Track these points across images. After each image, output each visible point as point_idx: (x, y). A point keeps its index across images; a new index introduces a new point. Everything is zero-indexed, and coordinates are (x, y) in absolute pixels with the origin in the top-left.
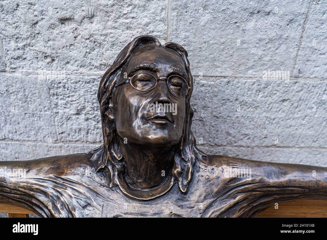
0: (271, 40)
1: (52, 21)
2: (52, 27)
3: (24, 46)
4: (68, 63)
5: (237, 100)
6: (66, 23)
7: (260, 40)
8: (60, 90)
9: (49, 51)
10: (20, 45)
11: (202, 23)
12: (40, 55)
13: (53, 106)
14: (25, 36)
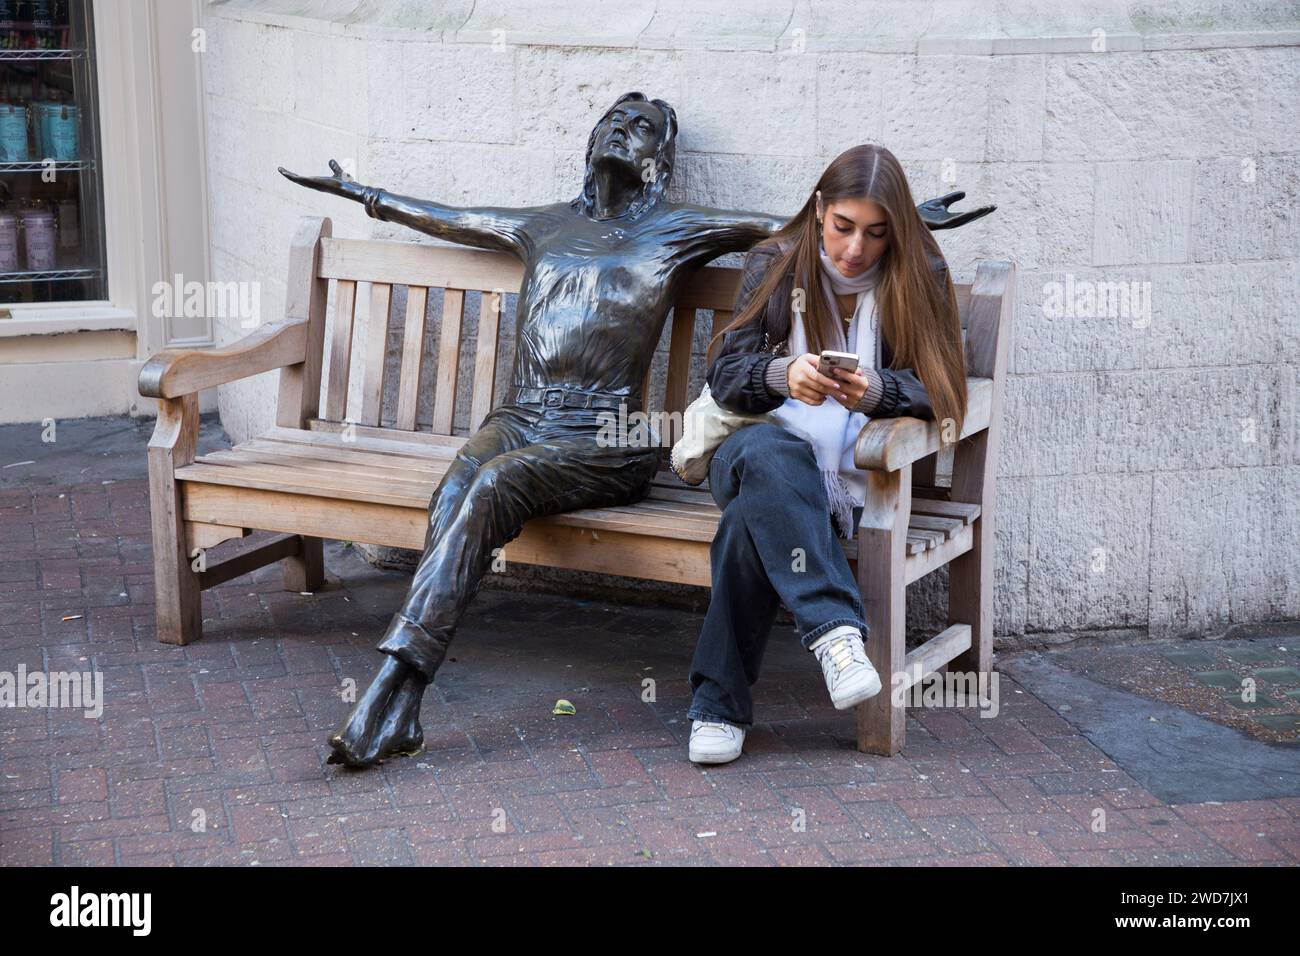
0: (786, 110)
1: (571, 88)
2: (570, 94)
3: (539, 115)
4: (580, 135)
5: (759, 185)
6: (584, 89)
7: (775, 109)
8: (567, 170)
9: (562, 121)
10: (535, 114)
11: (714, 91)
12: (554, 126)
13: (556, 191)
14: (541, 104)
